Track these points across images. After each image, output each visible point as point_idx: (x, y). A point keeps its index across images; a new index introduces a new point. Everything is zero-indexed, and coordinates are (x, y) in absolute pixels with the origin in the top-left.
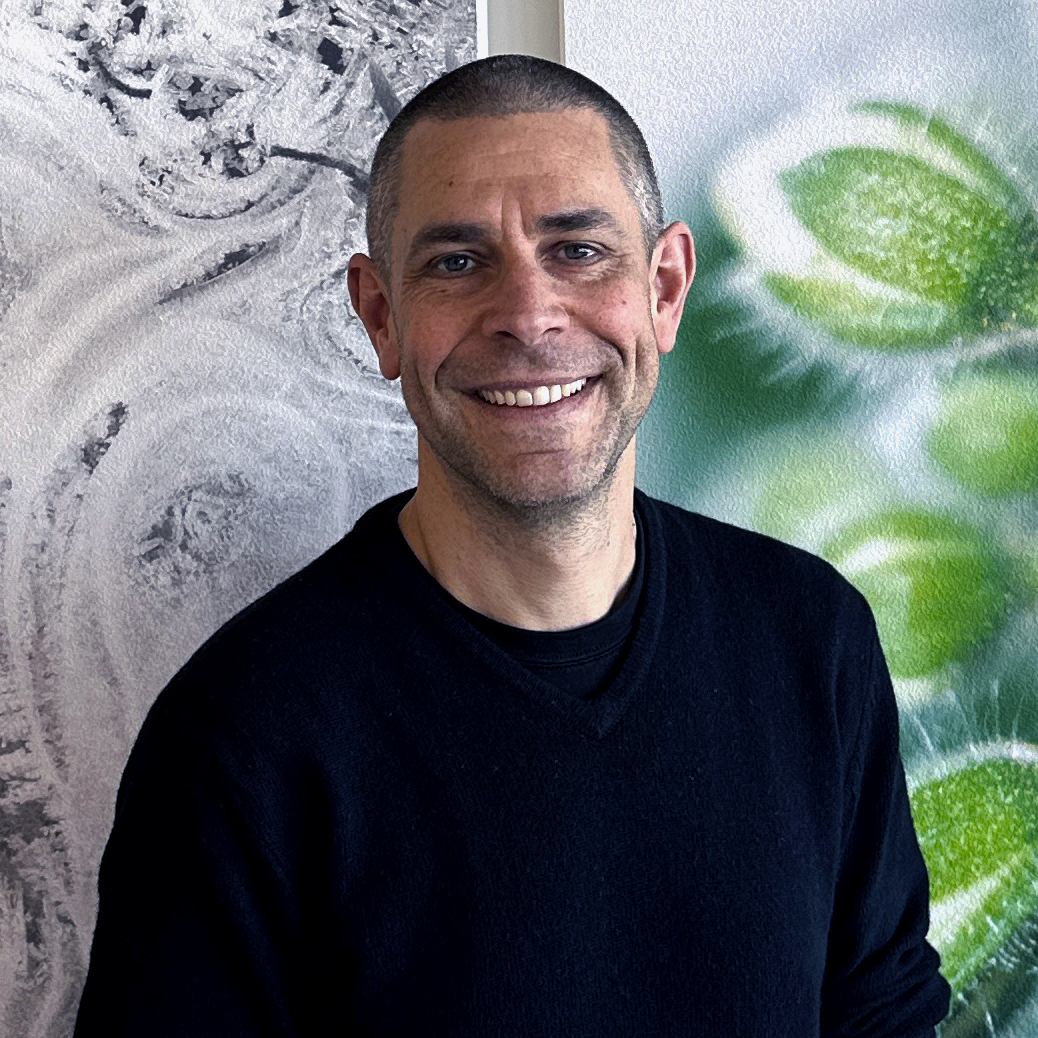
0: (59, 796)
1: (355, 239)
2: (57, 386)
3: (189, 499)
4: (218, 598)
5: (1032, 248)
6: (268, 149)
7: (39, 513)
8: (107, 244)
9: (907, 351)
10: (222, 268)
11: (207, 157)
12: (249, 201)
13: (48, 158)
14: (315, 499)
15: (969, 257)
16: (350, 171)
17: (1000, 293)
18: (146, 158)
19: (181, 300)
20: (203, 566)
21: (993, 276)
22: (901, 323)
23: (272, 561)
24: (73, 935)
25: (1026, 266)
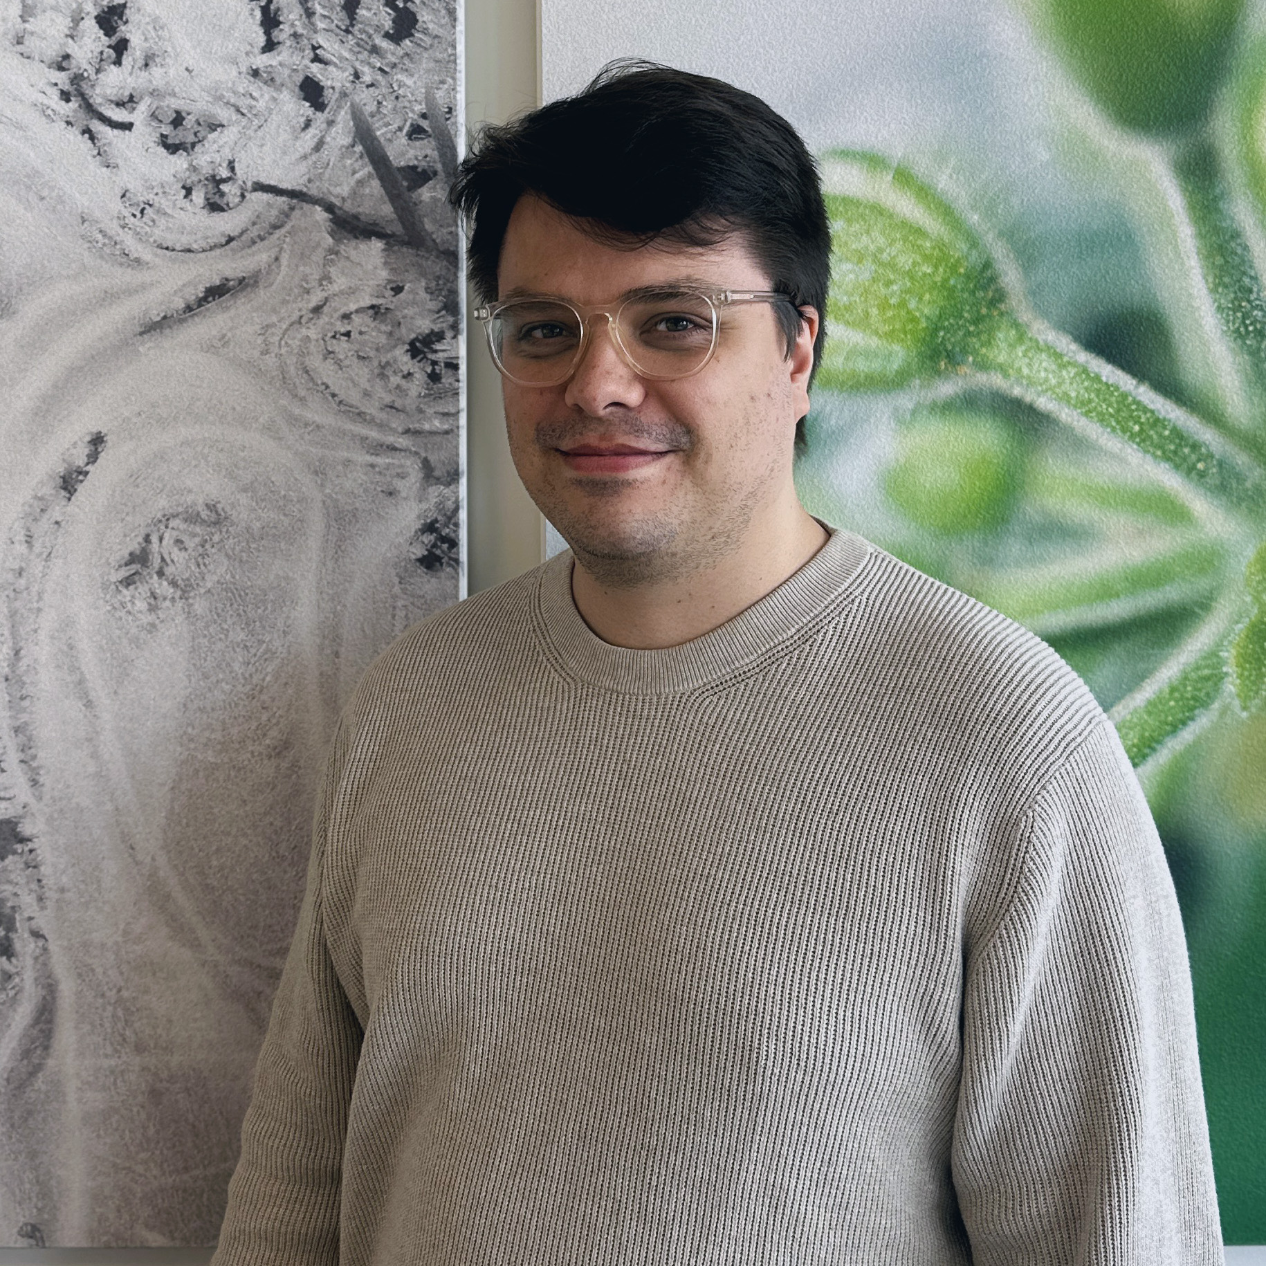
0: (33, 814)
1: (333, 275)
2: (36, 414)
3: (167, 527)
4: (193, 624)
5: (990, 294)
6: (249, 184)
7: (17, 538)
8: (87, 275)
9: (866, 393)
10: (202, 301)
11: (188, 191)
12: (229, 236)
13: (29, 188)
14: (290, 528)
15: (929, 303)
16: (329, 208)
17: (958, 338)
18: (126, 191)
19: (161, 333)
20: (179, 593)
21: (951, 321)
22: (862, 366)
23: (248, 588)
24: (45, 949)
25: (984, 311)
